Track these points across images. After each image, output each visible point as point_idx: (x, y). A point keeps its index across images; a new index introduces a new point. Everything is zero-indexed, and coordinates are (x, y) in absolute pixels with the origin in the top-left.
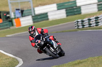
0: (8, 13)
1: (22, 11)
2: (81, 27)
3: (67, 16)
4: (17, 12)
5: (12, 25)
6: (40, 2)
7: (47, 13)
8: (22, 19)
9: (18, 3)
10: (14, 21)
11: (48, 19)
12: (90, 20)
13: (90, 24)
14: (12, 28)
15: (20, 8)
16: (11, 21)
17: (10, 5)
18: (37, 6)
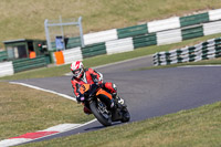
0: (44, 43)
1: (66, 40)
2: (165, 64)
3: (135, 48)
4: (58, 41)
5: (51, 61)
6: (92, 27)
7: (104, 43)
8: (65, 53)
9: (59, 27)
10: (54, 55)
11: (106, 53)
12: (179, 52)
13: (180, 59)
14: (50, 66)
15: (62, 35)
16: (49, 56)
17: (47, 30)
18: (87, 32)
